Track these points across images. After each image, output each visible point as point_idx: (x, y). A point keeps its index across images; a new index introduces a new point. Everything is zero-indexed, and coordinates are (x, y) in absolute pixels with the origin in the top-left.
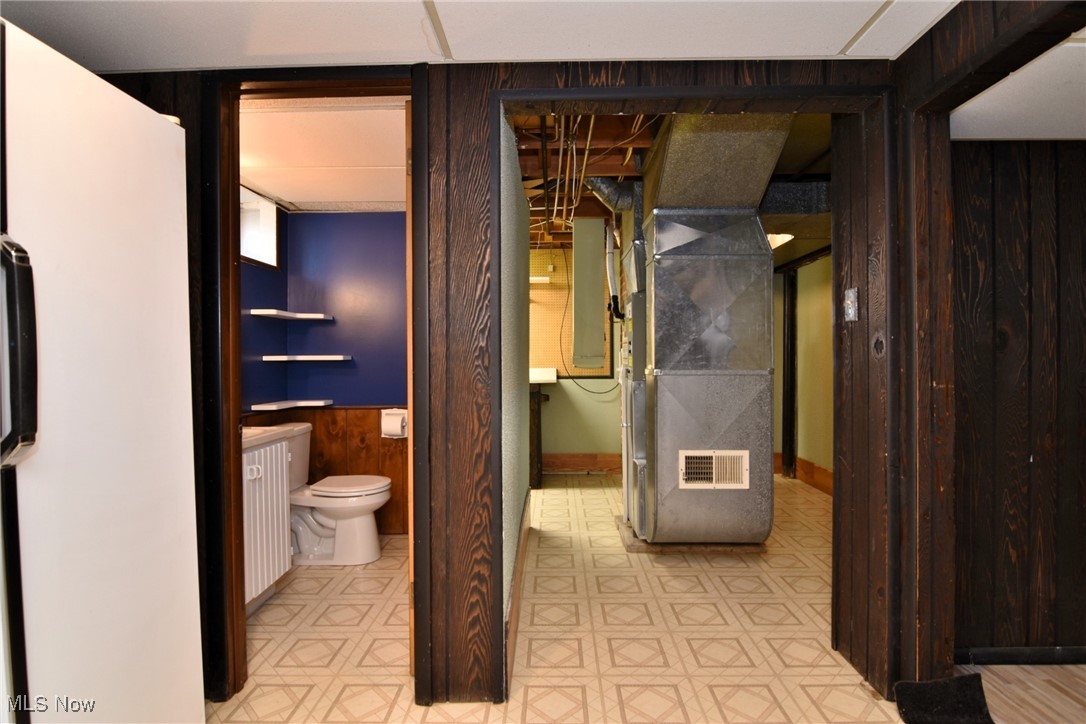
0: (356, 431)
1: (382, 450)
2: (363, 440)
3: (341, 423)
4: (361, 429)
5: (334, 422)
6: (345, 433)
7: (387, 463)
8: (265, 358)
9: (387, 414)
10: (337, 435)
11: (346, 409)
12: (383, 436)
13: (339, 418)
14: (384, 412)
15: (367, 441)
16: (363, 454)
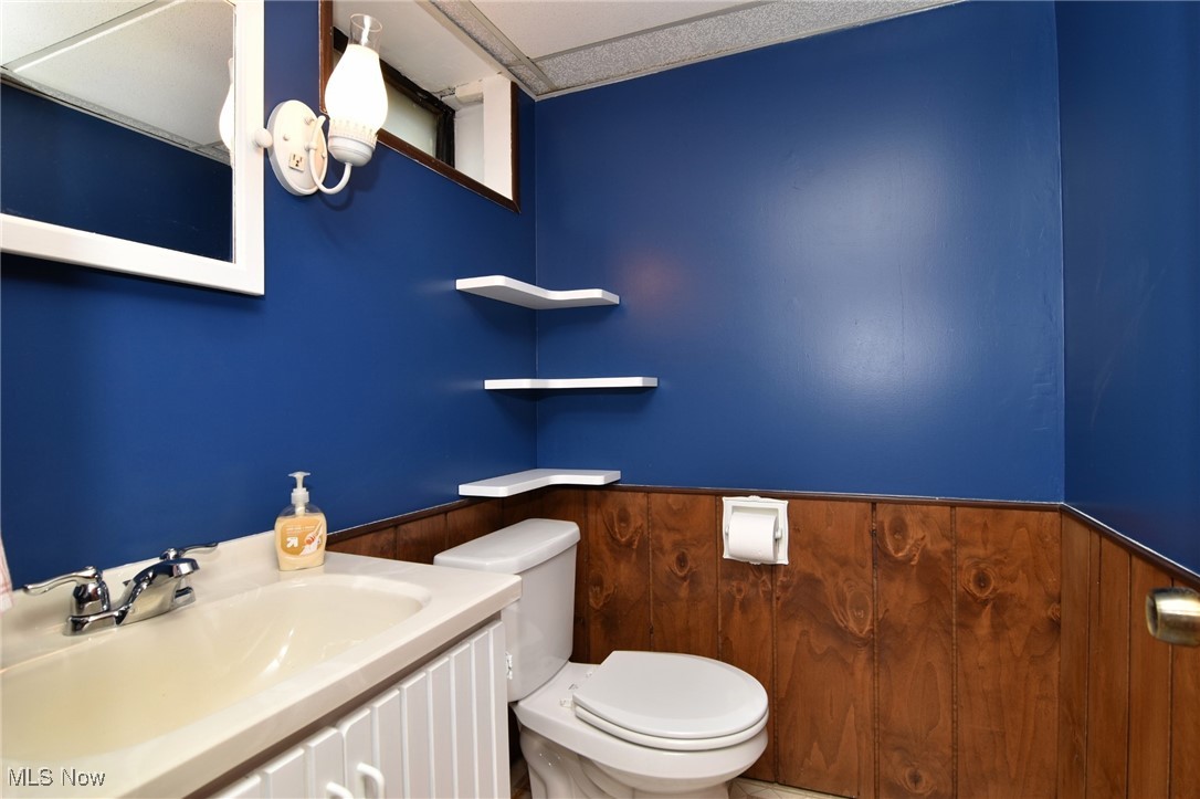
0: (668, 540)
1: (724, 588)
2: (682, 561)
3: (637, 521)
4: (678, 537)
5: (624, 518)
6: (644, 543)
7: (737, 616)
8: (490, 384)
9: (735, 509)
10: (629, 544)
11: (648, 492)
12: (726, 556)
13: (633, 510)
14: (728, 502)
15: (690, 564)
16: (683, 591)
